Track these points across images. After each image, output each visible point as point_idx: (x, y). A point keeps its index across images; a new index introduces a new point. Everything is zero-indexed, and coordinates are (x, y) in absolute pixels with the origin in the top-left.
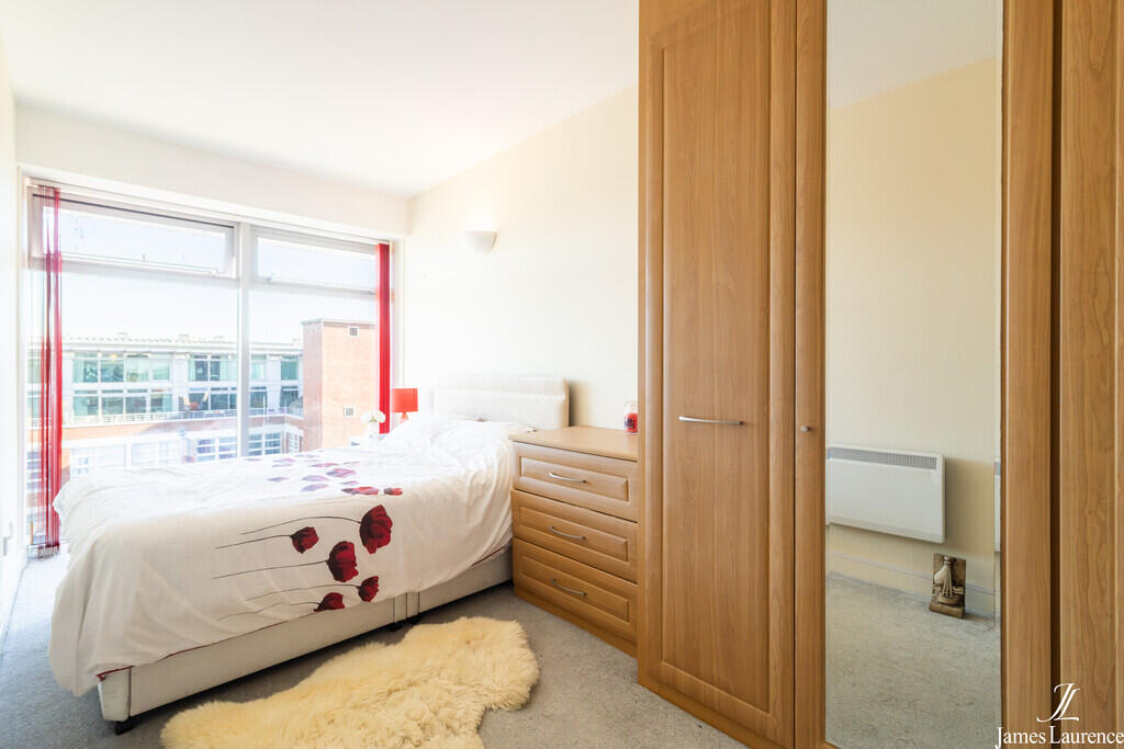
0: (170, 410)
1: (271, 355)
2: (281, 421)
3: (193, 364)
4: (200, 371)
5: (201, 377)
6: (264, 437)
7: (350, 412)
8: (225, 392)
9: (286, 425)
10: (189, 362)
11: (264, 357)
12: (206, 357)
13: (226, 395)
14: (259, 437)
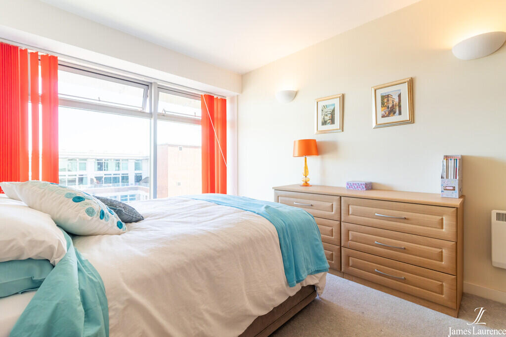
0: (86, 184)
1: (131, 159)
2: (136, 189)
3: (97, 164)
4: (99, 166)
5: (100, 169)
6: (129, 196)
7: (179, 184)
8: (109, 176)
9: (139, 191)
10: (95, 162)
11: (127, 160)
12: (102, 160)
13: (111, 177)
14: (126, 196)
